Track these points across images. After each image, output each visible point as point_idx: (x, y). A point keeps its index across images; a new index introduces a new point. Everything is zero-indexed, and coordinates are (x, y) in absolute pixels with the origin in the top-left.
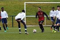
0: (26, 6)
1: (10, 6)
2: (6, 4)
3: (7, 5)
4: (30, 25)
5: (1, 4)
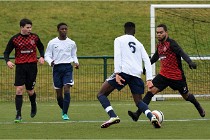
0: (157, 19)
1: (97, 20)
3: (83, 14)
5: (60, 11)
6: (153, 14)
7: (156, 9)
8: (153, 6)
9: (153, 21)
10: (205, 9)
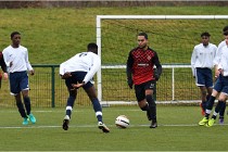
0: (103, 29)
1: (45, 30)
2: (28, 23)
3: (32, 25)
4: (119, 99)
5: (9, 21)
6: (99, 24)
7: (102, 20)
8: (99, 17)
9: (99, 31)
10: (149, 20)
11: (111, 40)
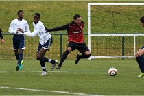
0: (92, 12)
1: (56, 12)
2: (46, 8)
4: (101, 54)
5: (35, 7)
6: (89, 9)
7: (91, 6)
8: (89, 4)
9: (89, 13)
10: (120, 6)
11: (96, 19)
